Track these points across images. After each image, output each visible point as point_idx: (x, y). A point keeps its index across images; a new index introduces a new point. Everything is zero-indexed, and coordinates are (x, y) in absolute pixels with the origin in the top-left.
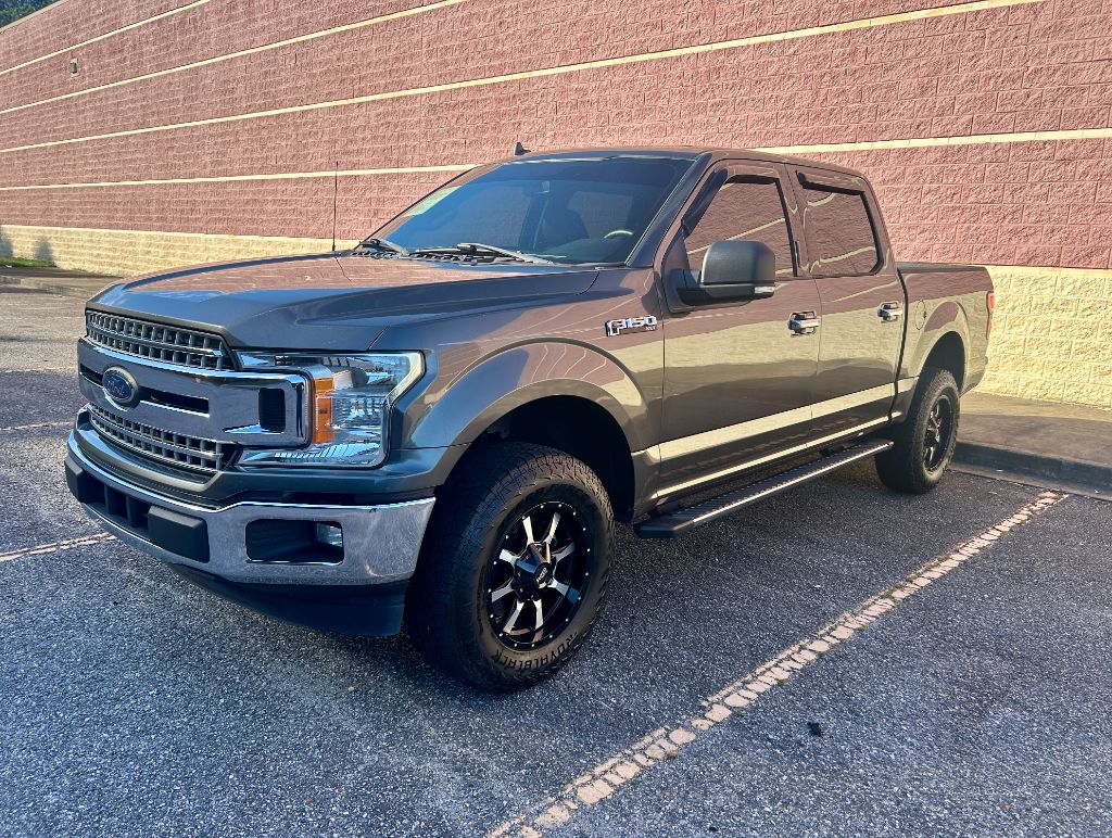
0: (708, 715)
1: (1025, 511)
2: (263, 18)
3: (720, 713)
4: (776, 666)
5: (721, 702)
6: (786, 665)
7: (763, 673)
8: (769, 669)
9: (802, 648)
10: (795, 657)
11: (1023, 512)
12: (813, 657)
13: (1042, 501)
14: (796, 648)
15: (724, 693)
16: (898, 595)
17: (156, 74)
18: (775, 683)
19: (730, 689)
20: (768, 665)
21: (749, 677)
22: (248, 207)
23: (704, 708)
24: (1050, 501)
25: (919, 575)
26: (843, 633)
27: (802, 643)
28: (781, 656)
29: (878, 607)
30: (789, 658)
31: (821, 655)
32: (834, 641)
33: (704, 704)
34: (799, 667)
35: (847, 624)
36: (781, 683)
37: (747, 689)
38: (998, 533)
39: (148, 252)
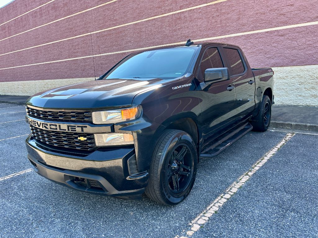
0: (192, 229)
1: (284, 141)
2: (45, 16)
3: (196, 228)
4: (214, 205)
5: (196, 223)
6: (217, 205)
7: (209, 209)
8: (211, 207)
9: (222, 197)
10: (220, 201)
11: (283, 141)
12: (225, 200)
13: (288, 136)
14: (219, 198)
15: (197, 219)
16: (250, 174)
17: (15, 35)
18: (214, 212)
19: (199, 217)
20: (211, 206)
21: (205, 211)
22: (46, 71)
23: (190, 226)
24: (290, 136)
25: (256, 166)
26: (235, 190)
27: (221, 195)
28: (215, 202)
29: (244, 179)
30: (218, 202)
31: (228, 199)
32: (232, 194)
33: (191, 224)
34: (221, 205)
35: (235, 187)
36: (216, 212)
37: (205, 216)
38: (277, 149)
39: (18, 88)
